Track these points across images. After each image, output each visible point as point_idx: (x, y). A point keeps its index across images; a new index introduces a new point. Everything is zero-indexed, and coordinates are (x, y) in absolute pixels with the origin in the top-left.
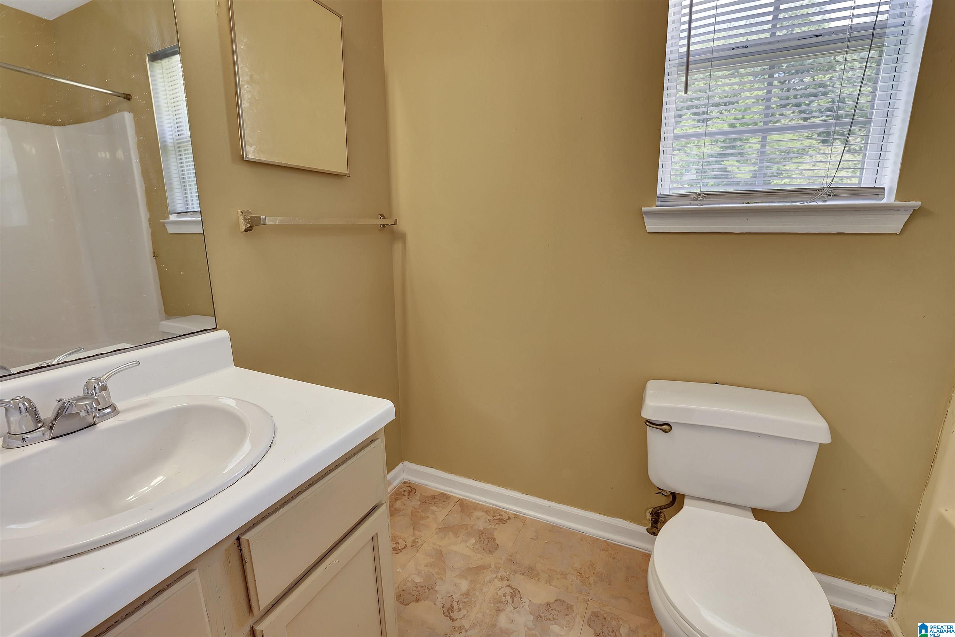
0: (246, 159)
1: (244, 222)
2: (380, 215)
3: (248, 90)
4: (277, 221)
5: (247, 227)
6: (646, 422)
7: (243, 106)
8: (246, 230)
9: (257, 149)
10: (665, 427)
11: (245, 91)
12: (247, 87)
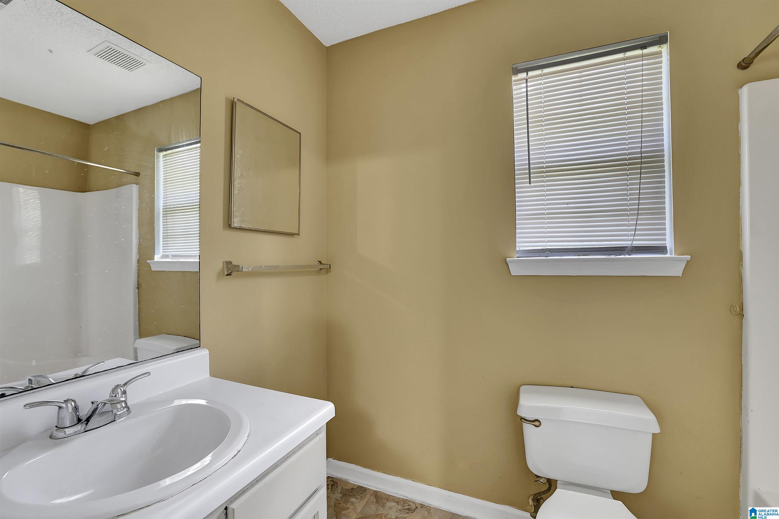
0: (233, 227)
1: (226, 269)
2: (318, 261)
3: (239, 182)
4: (250, 268)
5: (228, 273)
6: (521, 418)
7: (235, 192)
8: (227, 275)
9: (241, 219)
10: (537, 423)
11: (237, 183)
12: (238, 181)
